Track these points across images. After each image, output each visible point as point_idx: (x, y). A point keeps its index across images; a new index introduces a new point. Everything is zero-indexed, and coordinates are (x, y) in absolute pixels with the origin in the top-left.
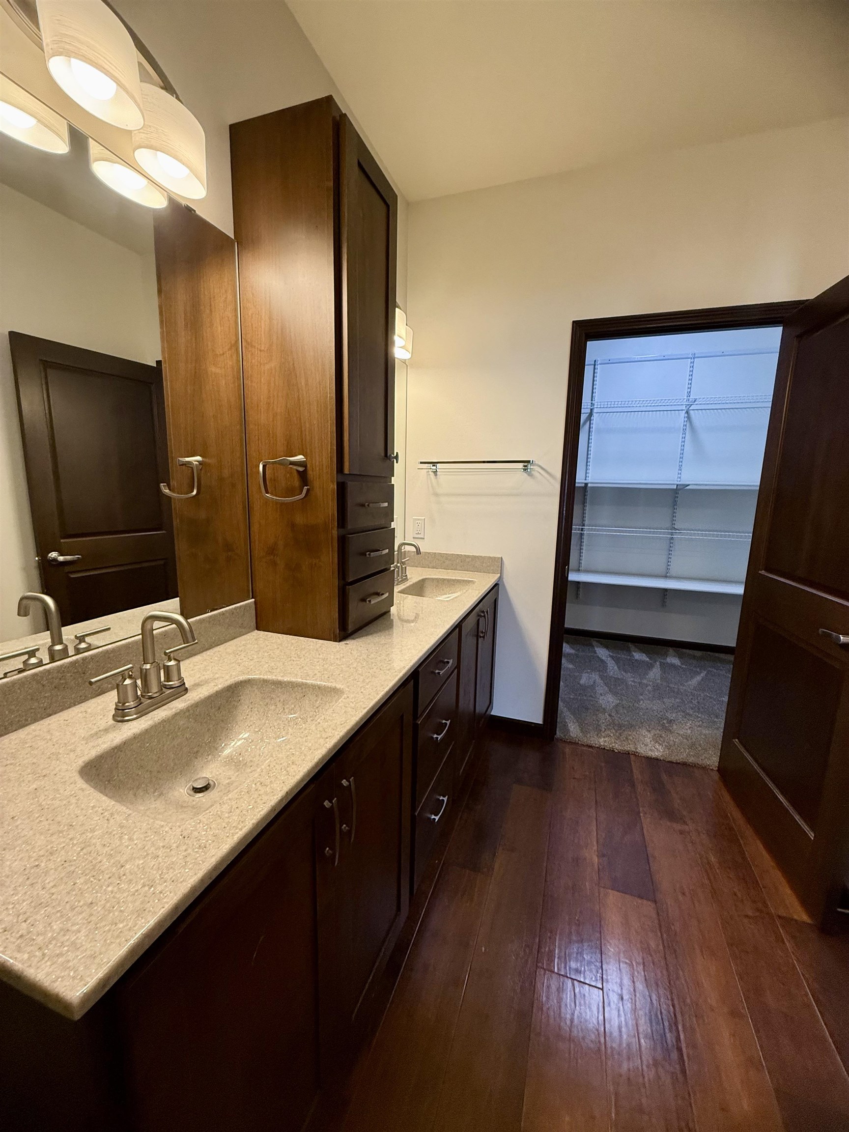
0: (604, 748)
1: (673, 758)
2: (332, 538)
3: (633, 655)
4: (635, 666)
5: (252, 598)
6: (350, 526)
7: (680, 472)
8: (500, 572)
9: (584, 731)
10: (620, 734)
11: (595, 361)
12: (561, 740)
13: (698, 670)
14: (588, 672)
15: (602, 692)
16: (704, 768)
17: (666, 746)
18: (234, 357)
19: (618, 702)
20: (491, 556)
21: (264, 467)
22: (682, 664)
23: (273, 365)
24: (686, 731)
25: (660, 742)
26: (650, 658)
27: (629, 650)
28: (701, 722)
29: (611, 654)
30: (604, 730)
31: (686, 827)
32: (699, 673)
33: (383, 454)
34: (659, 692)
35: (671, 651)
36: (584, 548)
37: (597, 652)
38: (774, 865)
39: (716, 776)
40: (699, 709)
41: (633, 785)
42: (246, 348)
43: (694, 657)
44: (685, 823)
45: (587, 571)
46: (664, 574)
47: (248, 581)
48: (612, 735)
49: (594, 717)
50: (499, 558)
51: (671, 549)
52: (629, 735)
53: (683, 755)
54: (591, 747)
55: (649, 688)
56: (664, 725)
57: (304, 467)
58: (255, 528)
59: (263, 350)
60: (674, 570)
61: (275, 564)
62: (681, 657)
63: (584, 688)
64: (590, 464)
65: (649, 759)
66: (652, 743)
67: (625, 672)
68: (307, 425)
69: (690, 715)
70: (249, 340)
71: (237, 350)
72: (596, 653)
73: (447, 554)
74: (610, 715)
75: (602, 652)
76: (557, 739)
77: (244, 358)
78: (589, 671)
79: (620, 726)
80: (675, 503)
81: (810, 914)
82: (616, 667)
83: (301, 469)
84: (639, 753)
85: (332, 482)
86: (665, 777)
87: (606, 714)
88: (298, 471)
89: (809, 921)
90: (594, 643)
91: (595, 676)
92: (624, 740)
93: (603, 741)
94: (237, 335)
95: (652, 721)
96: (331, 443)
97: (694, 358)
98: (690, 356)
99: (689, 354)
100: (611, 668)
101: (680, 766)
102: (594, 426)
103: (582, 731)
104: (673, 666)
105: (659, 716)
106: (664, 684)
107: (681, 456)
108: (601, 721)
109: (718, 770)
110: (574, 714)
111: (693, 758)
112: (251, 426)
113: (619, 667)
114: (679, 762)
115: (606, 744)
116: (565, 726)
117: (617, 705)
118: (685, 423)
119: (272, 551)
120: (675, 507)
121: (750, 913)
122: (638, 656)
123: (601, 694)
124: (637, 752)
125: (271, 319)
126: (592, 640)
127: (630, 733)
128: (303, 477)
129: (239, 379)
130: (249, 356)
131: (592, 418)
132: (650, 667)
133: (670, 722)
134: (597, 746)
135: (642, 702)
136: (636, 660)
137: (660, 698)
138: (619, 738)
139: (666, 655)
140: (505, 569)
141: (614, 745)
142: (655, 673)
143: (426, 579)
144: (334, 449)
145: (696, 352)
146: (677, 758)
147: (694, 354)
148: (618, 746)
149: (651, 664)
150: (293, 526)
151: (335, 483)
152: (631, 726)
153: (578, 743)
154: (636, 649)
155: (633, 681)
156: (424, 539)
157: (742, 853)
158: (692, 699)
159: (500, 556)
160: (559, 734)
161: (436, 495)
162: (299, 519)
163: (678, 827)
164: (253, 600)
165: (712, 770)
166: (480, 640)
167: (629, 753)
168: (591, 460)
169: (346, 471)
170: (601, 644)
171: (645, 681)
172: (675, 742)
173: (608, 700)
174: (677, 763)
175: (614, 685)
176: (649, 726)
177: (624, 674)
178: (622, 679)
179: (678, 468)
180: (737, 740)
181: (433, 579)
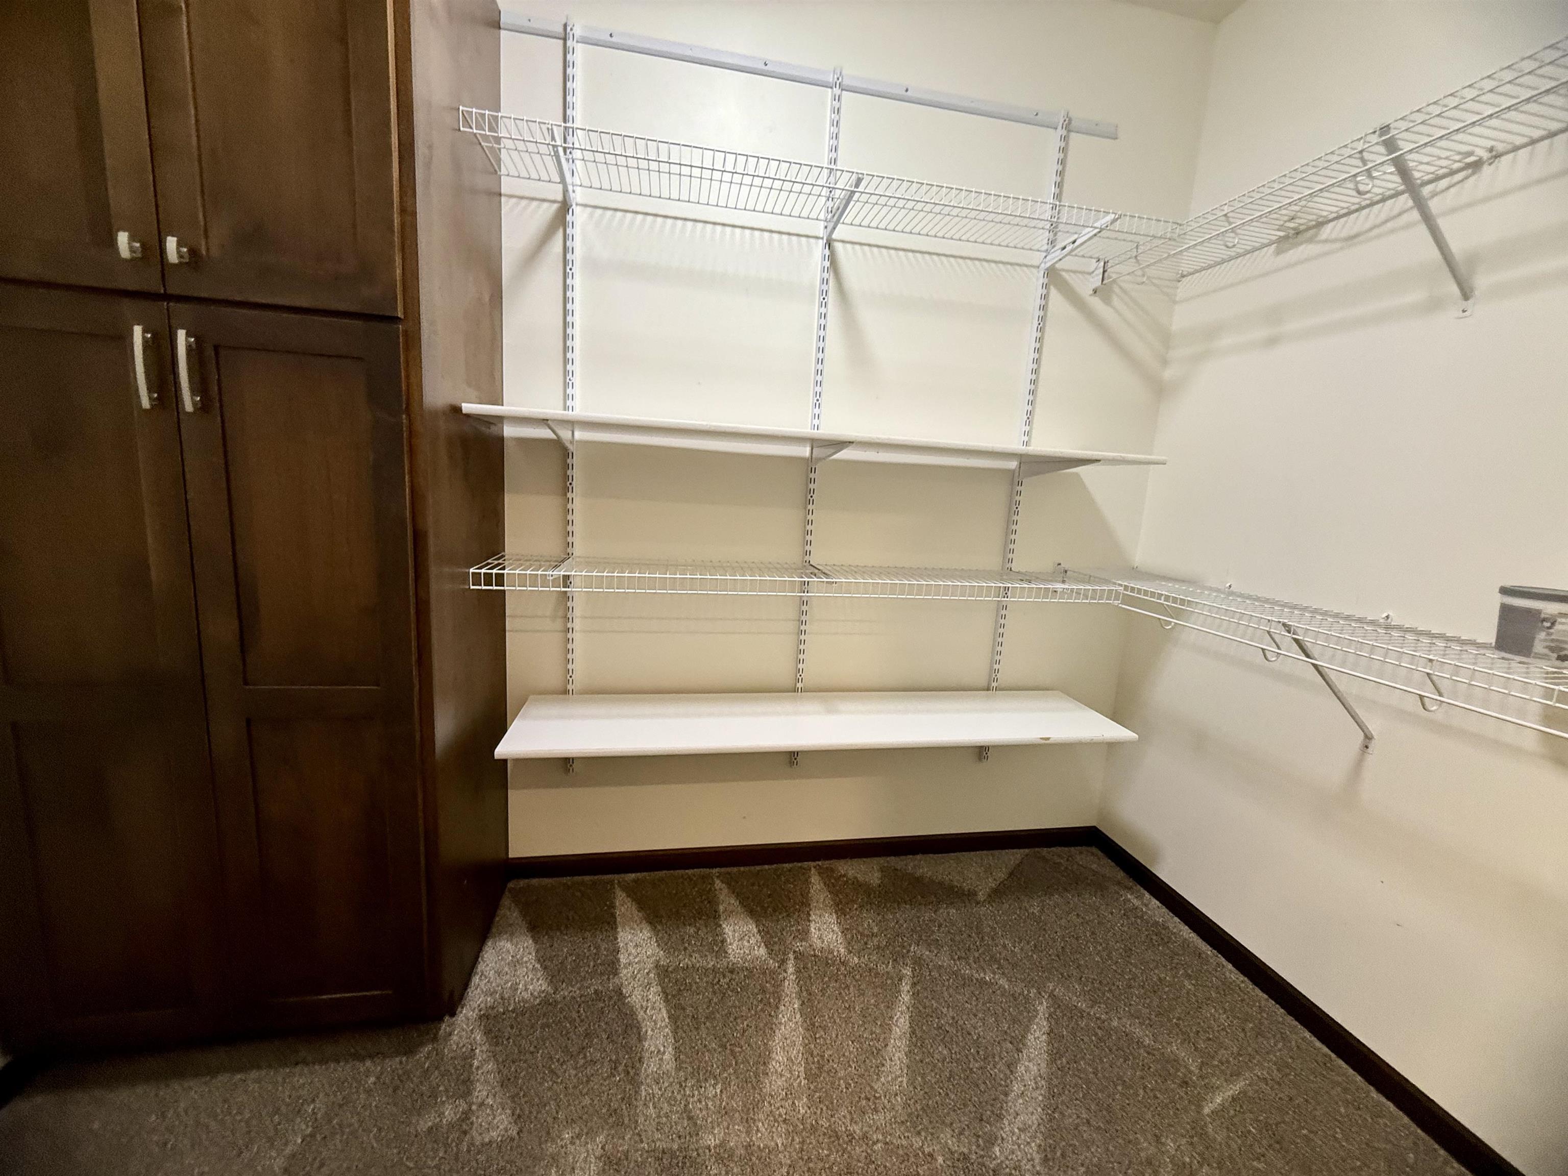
11: (565, 26)
27: (713, 913)
36: (577, 624)
64: (577, 368)
80: (808, 498)
97: (841, 90)
99: (828, 69)
102: (578, 244)
118: (826, 276)
120: (811, 507)
131: (569, 218)
139: (805, 906)
168: (576, 355)
179: (811, 399)
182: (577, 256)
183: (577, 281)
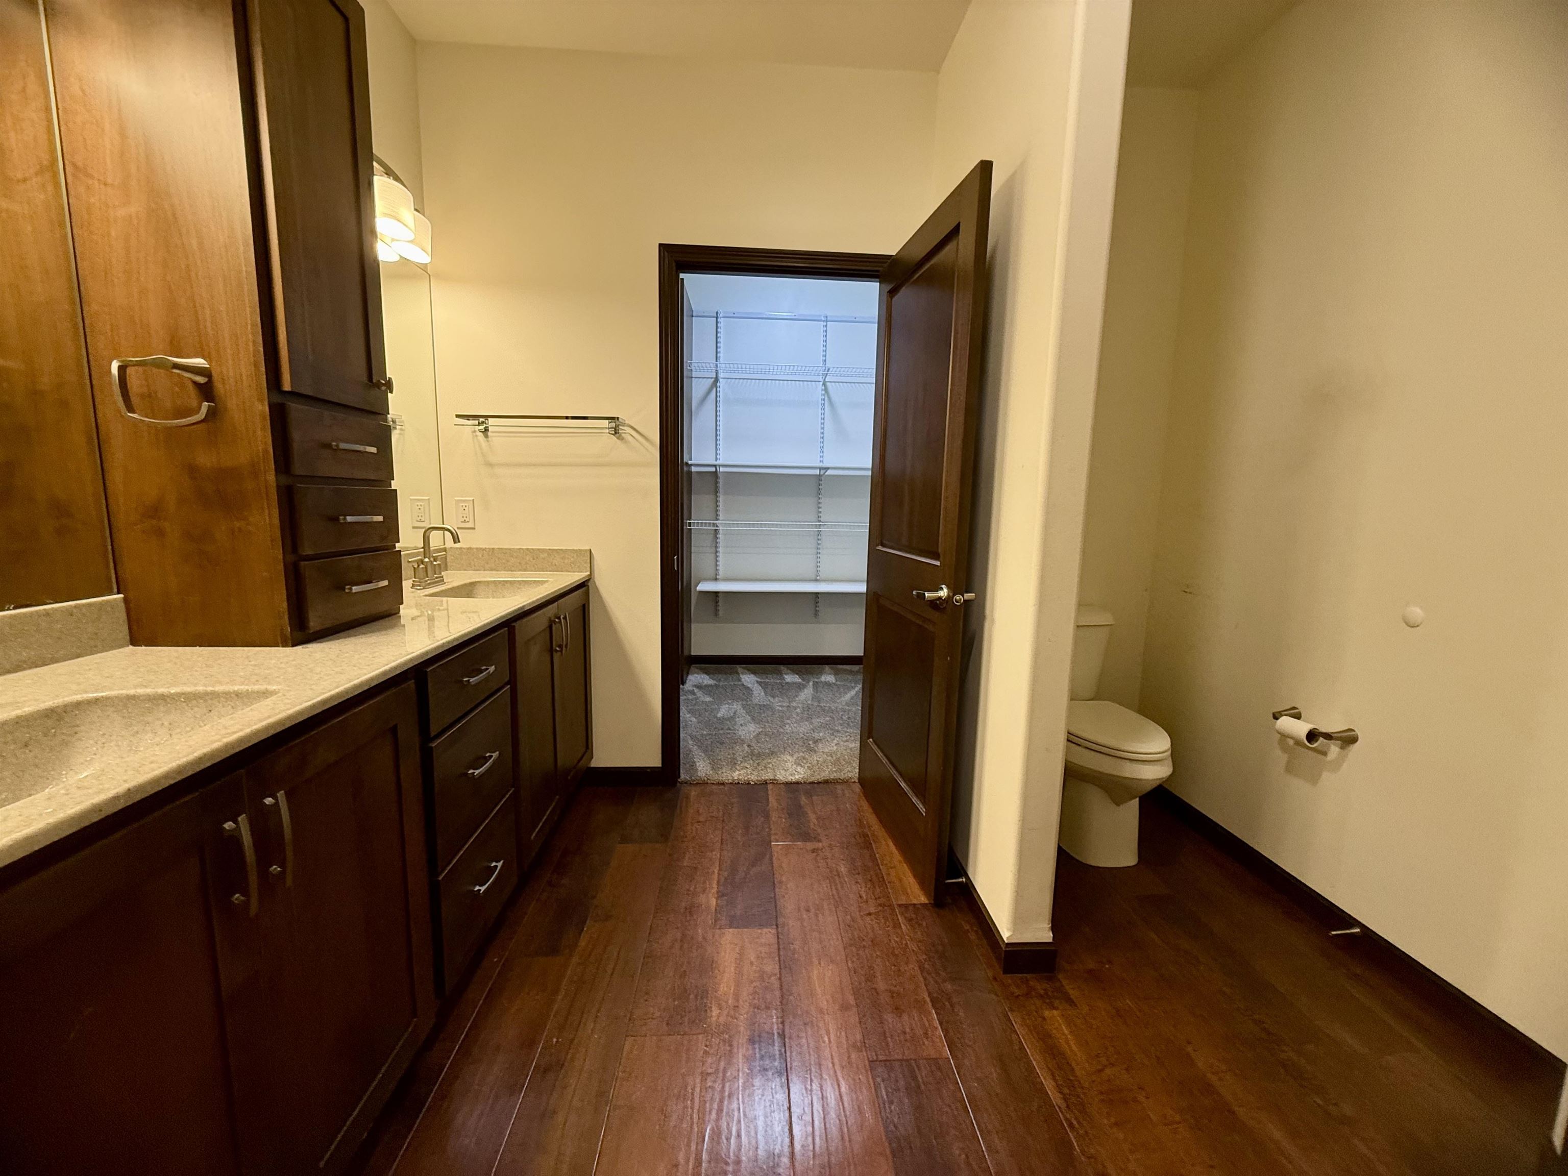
0: (739, 783)
1: (817, 777)
2: (266, 487)
3: (784, 678)
4: (785, 689)
5: (119, 593)
6: (298, 469)
7: (822, 454)
8: (589, 569)
9: (715, 766)
10: (758, 764)
11: (717, 313)
12: (686, 783)
13: (853, 685)
14: (728, 704)
15: (742, 722)
16: (845, 782)
17: (808, 767)
18: (50, 188)
19: (761, 730)
20: (575, 548)
21: (122, 369)
22: (837, 681)
23: (133, 209)
24: (832, 749)
25: (803, 764)
26: (803, 680)
27: (780, 673)
28: (849, 737)
29: (759, 680)
30: (739, 762)
31: (820, 845)
32: (853, 688)
33: (365, 379)
34: (808, 713)
35: (827, 668)
36: (720, 550)
37: (743, 680)
38: (902, 859)
39: (857, 788)
40: (848, 724)
41: (767, 817)
42: (74, 175)
43: (851, 672)
44: (819, 841)
45: (727, 579)
46: (813, 577)
47: (108, 567)
48: (748, 766)
49: (731, 751)
50: (586, 550)
51: (819, 546)
52: (769, 763)
53: (825, 774)
54: (723, 784)
55: (798, 710)
56: (809, 745)
57: (207, 377)
58: (116, 477)
59: (112, 185)
60: (824, 571)
61: (160, 533)
62: (836, 673)
63: (721, 721)
64: (721, 442)
65: (788, 784)
66: (795, 766)
67: (774, 697)
68: (208, 312)
69: (838, 731)
70: (80, 164)
71: (55, 175)
72: (740, 680)
73: (510, 549)
74: (749, 746)
75: (748, 679)
76: (681, 783)
77: (72, 192)
78: (730, 702)
79: (759, 755)
80: (819, 492)
81: (927, 894)
82: (763, 694)
83: (201, 380)
84: (777, 780)
85: (260, 400)
86: (804, 800)
87: (745, 745)
88: (195, 383)
89: (927, 902)
90: (740, 670)
91: (737, 706)
92: (762, 770)
93: (737, 775)
94: (53, 151)
95: (796, 744)
96: (254, 342)
97: (827, 321)
98: (823, 319)
99: (820, 316)
100: (757, 695)
101: (822, 785)
102: (721, 394)
103: (713, 769)
104: (828, 684)
105: (805, 737)
106: (816, 704)
107: (822, 435)
108: (737, 754)
109: (859, 782)
110: (705, 751)
111: (835, 774)
112: (95, 307)
113: (766, 693)
114: (820, 780)
115: (740, 778)
116: (693, 765)
117: (759, 733)
118: (823, 397)
119: (154, 511)
120: (820, 496)
121: (872, 910)
122: (791, 678)
123: (741, 725)
124: (775, 780)
125: (123, 135)
126: (738, 666)
127: (769, 761)
128: (207, 391)
129: (62, 225)
130: (82, 189)
131: (718, 384)
132: (800, 687)
133: (816, 742)
134: (730, 781)
135: (787, 726)
136: (787, 683)
137: (809, 719)
138: (756, 768)
139: (821, 673)
140: (595, 563)
141: (749, 777)
142: (807, 693)
143: (476, 582)
144: (259, 352)
145: (829, 314)
146: (819, 777)
147: (827, 317)
148: (754, 778)
149: (803, 685)
150: (192, 470)
151: (266, 403)
152: (772, 753)
153: (707, 783)
154: (789, 671)
155: (781, 706)
156: (474, 529)
157: (873, 858)
158: (842, 715)
159: (588, 548)
160: (683, 776)
161: (490, 465)
162: (205, 459)
163: (810, 846)
164: (121, 596)
165: (855, 782)
166: (556, 656)
167: (766, 783)
168: (720, 438)
169: (287, 386)
170: (748, 670)
171: (794, 704)
172: (818, 761)
173: (748, 729)
174: (819, 783)
175: (757, 713)
176: (792, 750)
177: (771, 699)
178: (769, 705)
179: (819, 449)
180: (871, 740)
181: (488, 582)
182: (721, 399)
183: (721, 408)
